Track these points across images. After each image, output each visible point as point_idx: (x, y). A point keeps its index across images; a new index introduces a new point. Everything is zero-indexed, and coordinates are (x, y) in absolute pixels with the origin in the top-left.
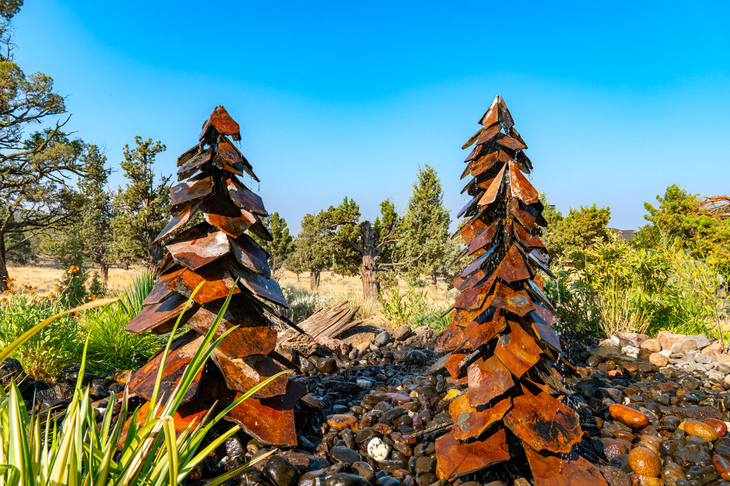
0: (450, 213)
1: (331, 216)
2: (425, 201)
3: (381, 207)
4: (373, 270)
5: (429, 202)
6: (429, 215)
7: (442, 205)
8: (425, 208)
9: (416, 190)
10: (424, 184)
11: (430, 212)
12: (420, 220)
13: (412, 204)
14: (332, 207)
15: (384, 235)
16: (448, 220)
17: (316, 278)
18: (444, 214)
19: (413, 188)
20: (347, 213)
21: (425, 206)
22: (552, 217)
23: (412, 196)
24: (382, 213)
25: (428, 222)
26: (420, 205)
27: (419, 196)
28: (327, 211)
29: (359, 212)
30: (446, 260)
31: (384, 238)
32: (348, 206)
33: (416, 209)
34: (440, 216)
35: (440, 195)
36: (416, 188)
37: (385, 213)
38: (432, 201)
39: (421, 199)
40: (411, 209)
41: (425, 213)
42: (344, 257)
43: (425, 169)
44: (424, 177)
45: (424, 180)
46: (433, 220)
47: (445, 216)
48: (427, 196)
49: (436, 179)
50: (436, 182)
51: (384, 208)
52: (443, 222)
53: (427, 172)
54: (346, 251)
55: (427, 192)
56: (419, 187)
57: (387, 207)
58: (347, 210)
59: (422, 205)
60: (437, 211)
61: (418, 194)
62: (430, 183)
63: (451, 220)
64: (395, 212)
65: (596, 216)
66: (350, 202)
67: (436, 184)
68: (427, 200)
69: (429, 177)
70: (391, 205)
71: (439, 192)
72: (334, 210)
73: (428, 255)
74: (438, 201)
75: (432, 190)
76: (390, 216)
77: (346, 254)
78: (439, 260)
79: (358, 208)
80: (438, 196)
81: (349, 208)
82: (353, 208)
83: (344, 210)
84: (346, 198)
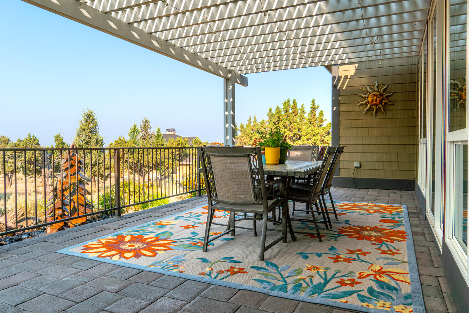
0: (103, 139)
1: (19, 145)
2: (87, 131)
3: (55, 138)
4: (49, 177)
5: (90, 132)
6: (90, 140)
7: (98, 134)
8: (87, 136)
9: (81, 124)
10: (87, 121)
11: (90, 138)
12: (84, 143)
13: (79, 133)
14: (19, 139)
15: (57, 156)
16: (103, 142)
17: (9, 180)
18: (99, 139)
19: (79, 123)
20: (30, 143)
21: (87, 134)
22: (158, 144)
23: (79, 128)
24: (56, 142)
25: (89, 144)
26: (83, 133)
27: (84, 128)
28: (16, 142)
29: (39, 143)
30: (101, 167)
31: (56, 158)
32: (31, 139)
33: (81, 135)
34: (97, 140)
35: (97, 128)
36: (81, 122)
37: (57, 142)
38: (92, 131)
39: (85, 130)
40: (78, 136)
41: (87, 139)
42: (29, 170)
43: (87, 112)
44: (87, 116)
45: (86, 118)
46: (92, 143)
47: (100, 141)
48: (88, 128)
49: (94, 118)
50: (94, 119)
51: (57, 139)
52: (99, 144)
53: (89, 113)
54: (30, 167)
55: (89, 125)
56: (83, 122)
57: (59, 138)
58: (30, 141)
59: (86, 134)
60: (95, 137)
61: (83, 127)
62: (91, 120)
63: (104, 142)
64: (64, 142)
65: (180, 144)
66: (33, 137)
67: (95, 121)
68: (88, 131)
69: (89, 116)
70: (61, 137)
71: (96, 126)
72: (21, 141)
73: (89, 164)
74: (96, 131)
75: (92, 124)
76: (60, 144)
77: (30, 168)
78: (96, 167)
79: (38, 141)
80: (96, 128)
81: (32, 140)
82: (35, 140)
83: (29, 142)
84: (30, 134)
